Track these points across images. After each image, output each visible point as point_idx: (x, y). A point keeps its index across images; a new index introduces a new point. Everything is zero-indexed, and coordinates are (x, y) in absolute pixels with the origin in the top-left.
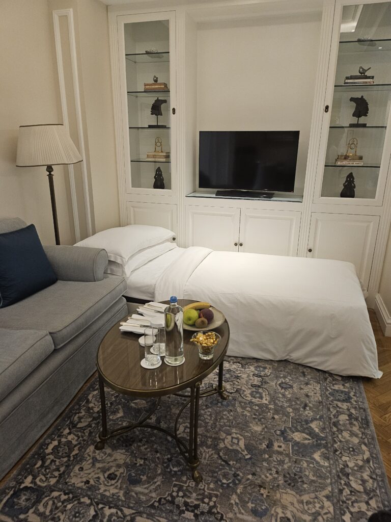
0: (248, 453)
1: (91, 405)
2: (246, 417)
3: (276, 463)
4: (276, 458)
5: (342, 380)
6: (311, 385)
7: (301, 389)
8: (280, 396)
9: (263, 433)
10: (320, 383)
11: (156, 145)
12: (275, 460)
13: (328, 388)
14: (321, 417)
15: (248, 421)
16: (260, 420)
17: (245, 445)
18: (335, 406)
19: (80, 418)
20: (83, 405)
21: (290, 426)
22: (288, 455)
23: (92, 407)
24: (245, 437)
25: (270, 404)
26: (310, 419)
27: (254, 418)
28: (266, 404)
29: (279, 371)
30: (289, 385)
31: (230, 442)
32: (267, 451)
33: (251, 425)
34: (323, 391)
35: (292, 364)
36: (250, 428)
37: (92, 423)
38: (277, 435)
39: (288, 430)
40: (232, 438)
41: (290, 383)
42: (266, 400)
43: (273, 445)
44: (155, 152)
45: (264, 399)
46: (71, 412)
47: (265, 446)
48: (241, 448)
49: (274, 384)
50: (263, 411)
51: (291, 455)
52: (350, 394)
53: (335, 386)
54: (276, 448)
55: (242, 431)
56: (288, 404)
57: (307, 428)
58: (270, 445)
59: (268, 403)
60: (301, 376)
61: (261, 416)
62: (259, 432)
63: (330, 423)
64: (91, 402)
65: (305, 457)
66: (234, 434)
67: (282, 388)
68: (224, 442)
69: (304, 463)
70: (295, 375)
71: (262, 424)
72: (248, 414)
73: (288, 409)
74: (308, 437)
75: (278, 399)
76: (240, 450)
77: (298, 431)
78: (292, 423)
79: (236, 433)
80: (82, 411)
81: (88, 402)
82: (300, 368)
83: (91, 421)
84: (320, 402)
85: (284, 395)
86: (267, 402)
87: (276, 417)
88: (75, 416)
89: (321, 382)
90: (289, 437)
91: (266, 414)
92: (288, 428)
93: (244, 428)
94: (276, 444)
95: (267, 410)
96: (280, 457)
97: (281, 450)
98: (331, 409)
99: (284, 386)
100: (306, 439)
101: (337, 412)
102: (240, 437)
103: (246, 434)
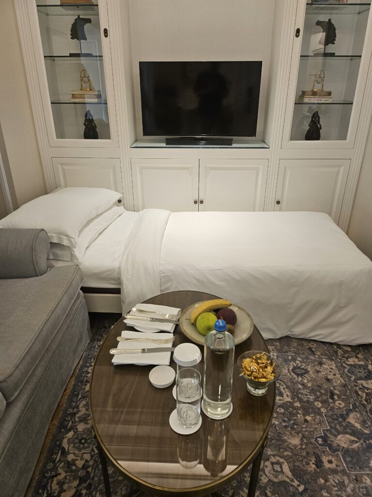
0: (300, 482)
1: (70, 457)
2: (275, 427)
3: (336, 489)
4: (334, 481)
5: (352, 351)
6: (325, 364)
7: (318, 372)
8: (300, 386)
9: (304, 447)
10: (333, 360)
11: (82, 80)
12: (333, 483)
13: (344, 364)
14: (355, 406)
15: (280, 433)
16: (293, 428)
17: (290, 470)
18: (361, 387)
19: (61, 484)
20: (58, 460)
21: (329, 428)
22: (344, 472)
23: (74, 460)
24: (287, 458)
25: (295, 402)
26: (345, 413)
27: (286, 427)
28: (290, 402)
29: (284, 352)
30: (304, 369)
31: (272, 472)
32: (319, 473)
33: (285, 438)
34: (341, 369)
35: (294, 340)
36: (286, 444)
37: (80, 488)
38: (320, 445)
39: (329, 435)
40: (273, 464)
41: (303, 367)
42: (287, 396)
43: (322, 462)
44: (81, 90)
45: (285, 395)
46: (44, 477)
47: (314, 466)
48: (288, 477)
49: (286, 371)
50: (291, 414)
51: (348, 472)
52: (369, 368)
53: (349, 360)
54: (327, 465)
55: (279, 450)
56: (314, 397)
57: (347, 426)
58: (319, 463)
59: (291, 400)
60: (310, 354)
61: (292, 422)
62: (299, 447)
63: (366, 412)
64: (68, 453)
65: (363, 470)
66: (272, 457)
67: (298, 375)
68: (265, 474)
69: (366, 479)
70: (303, 353)
71: (298, 433)
72: (277, 423)
73: (316, 403)
74: (353, 438)
75: (300, 391)
76: (289, 481)
77: (339, 433)
78: (328, 422)
79: (274, 455)
80: (60, 471)
81: (64, 453)
82: (305, 344)
83: (79, 485)
84: (345, 386)
85: (303, 385)
86: (289, 399)
87: (309, 418)
88: (52, 483)
89: (334, 358)
90: (335, 445)
91: (296, 418)
92: (327, 430)
93: (280, 445)
94: (325, 459)
95: (295, 411)
96: (337, 478)
97: (333, 466)
98: (360, 393)
99: (298, 371)
100: (353, 442)
101: (366, 395)
102: (282, 460)
103: (286, 453)
